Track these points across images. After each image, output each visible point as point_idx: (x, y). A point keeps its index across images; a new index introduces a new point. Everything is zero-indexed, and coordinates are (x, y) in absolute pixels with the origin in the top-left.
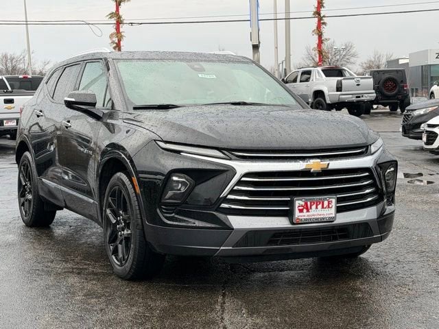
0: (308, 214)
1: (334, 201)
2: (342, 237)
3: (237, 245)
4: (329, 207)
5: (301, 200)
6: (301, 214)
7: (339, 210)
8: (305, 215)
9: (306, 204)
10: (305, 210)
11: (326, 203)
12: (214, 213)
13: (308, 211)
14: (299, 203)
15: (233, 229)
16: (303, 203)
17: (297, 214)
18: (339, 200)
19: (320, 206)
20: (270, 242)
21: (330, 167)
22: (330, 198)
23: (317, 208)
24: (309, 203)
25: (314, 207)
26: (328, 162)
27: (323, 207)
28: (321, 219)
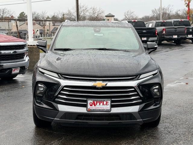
0: (95, 107)
1: (109, 102)
2: (117, 119)
3: (61, 118)
4: (107, 104)
5: (91, 100)
6: (91, 107)
7: (112, 106)
8: (93, 107)
9: (94, 102)
10: (93, 105)
11: (105, 103)
12: (52, 103)
13: (95, 105)
14: (90, 101)
15: (59, 111)
16: (92, 102)
17: (89, 106)
18: (112, 102)
19: (101, 104)
20: (77, 118)
21: (107, 85)
22: (107, 100)
23: (100, 104)
24: (95, 102)
25: (98, 104)
26: (106, 83)
27: (103, 104)
28: (102, 110)
